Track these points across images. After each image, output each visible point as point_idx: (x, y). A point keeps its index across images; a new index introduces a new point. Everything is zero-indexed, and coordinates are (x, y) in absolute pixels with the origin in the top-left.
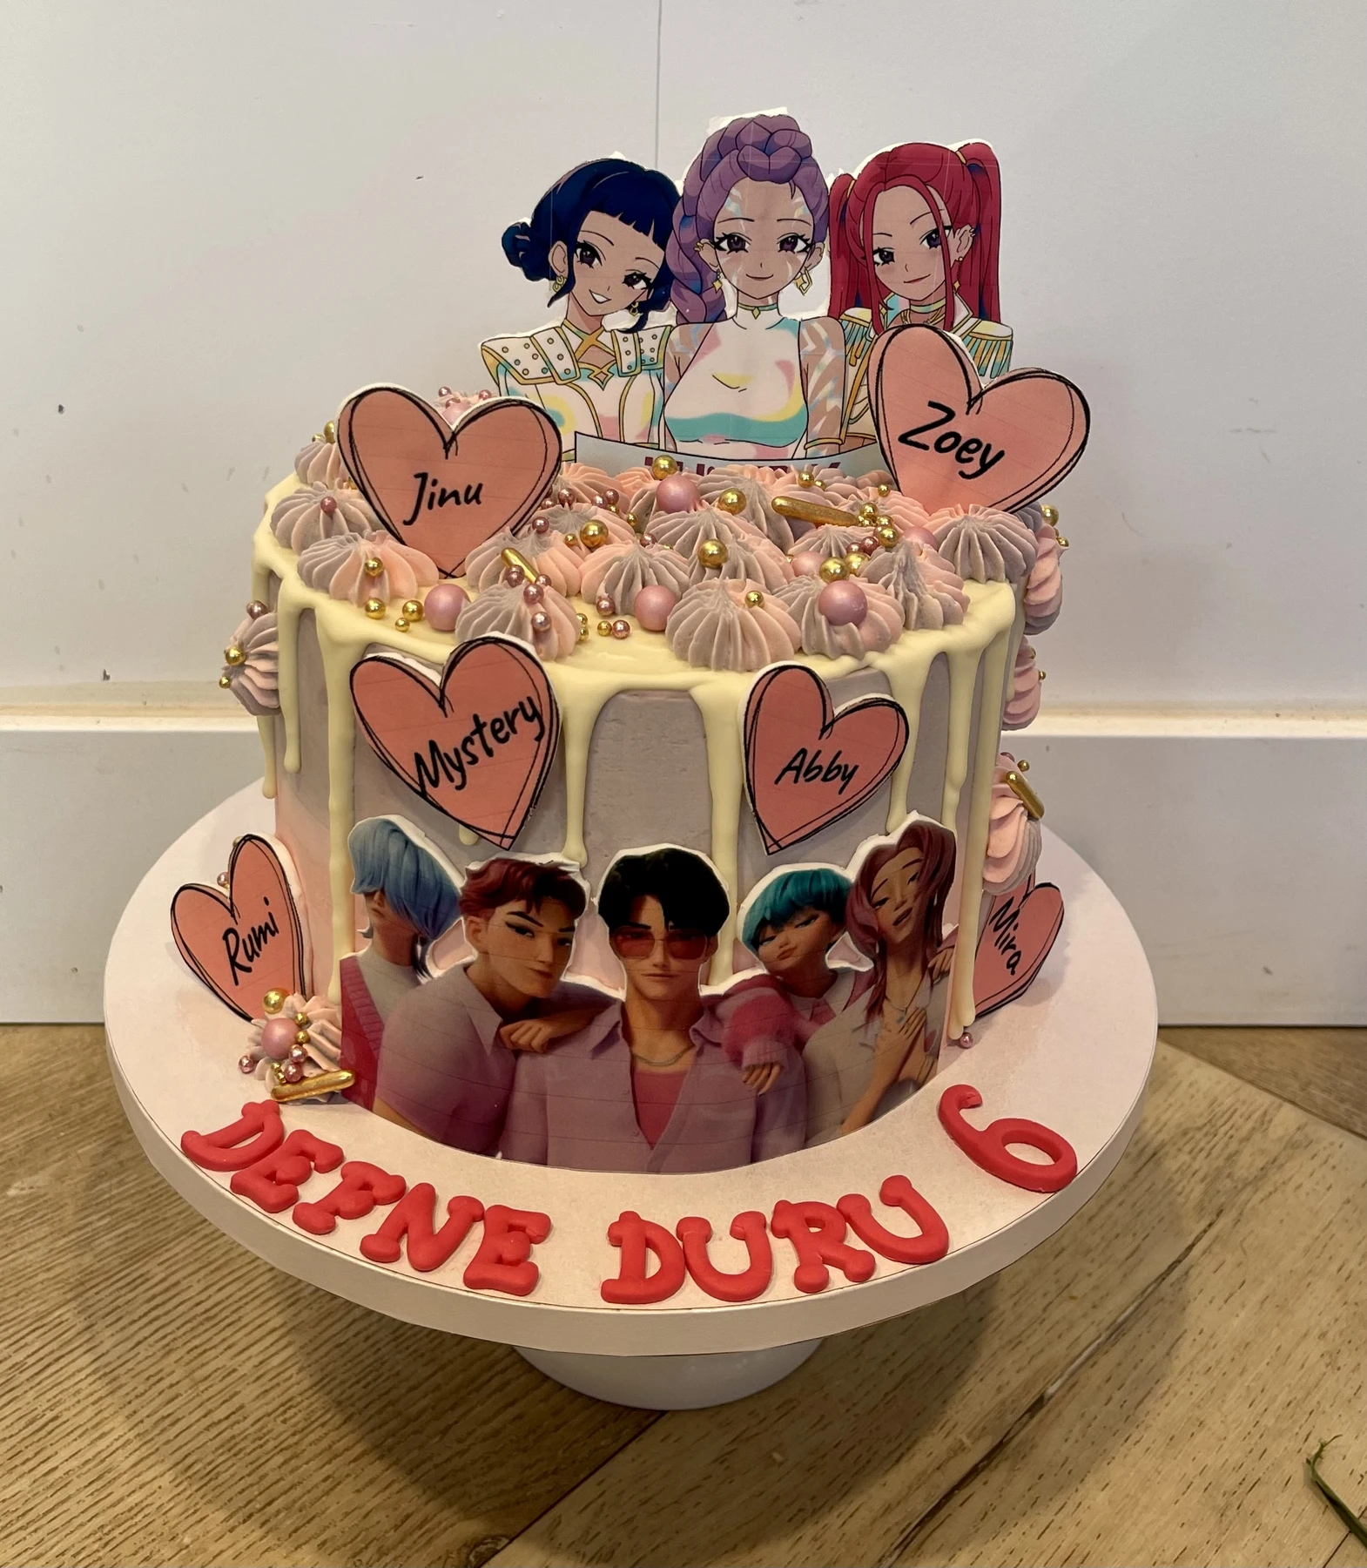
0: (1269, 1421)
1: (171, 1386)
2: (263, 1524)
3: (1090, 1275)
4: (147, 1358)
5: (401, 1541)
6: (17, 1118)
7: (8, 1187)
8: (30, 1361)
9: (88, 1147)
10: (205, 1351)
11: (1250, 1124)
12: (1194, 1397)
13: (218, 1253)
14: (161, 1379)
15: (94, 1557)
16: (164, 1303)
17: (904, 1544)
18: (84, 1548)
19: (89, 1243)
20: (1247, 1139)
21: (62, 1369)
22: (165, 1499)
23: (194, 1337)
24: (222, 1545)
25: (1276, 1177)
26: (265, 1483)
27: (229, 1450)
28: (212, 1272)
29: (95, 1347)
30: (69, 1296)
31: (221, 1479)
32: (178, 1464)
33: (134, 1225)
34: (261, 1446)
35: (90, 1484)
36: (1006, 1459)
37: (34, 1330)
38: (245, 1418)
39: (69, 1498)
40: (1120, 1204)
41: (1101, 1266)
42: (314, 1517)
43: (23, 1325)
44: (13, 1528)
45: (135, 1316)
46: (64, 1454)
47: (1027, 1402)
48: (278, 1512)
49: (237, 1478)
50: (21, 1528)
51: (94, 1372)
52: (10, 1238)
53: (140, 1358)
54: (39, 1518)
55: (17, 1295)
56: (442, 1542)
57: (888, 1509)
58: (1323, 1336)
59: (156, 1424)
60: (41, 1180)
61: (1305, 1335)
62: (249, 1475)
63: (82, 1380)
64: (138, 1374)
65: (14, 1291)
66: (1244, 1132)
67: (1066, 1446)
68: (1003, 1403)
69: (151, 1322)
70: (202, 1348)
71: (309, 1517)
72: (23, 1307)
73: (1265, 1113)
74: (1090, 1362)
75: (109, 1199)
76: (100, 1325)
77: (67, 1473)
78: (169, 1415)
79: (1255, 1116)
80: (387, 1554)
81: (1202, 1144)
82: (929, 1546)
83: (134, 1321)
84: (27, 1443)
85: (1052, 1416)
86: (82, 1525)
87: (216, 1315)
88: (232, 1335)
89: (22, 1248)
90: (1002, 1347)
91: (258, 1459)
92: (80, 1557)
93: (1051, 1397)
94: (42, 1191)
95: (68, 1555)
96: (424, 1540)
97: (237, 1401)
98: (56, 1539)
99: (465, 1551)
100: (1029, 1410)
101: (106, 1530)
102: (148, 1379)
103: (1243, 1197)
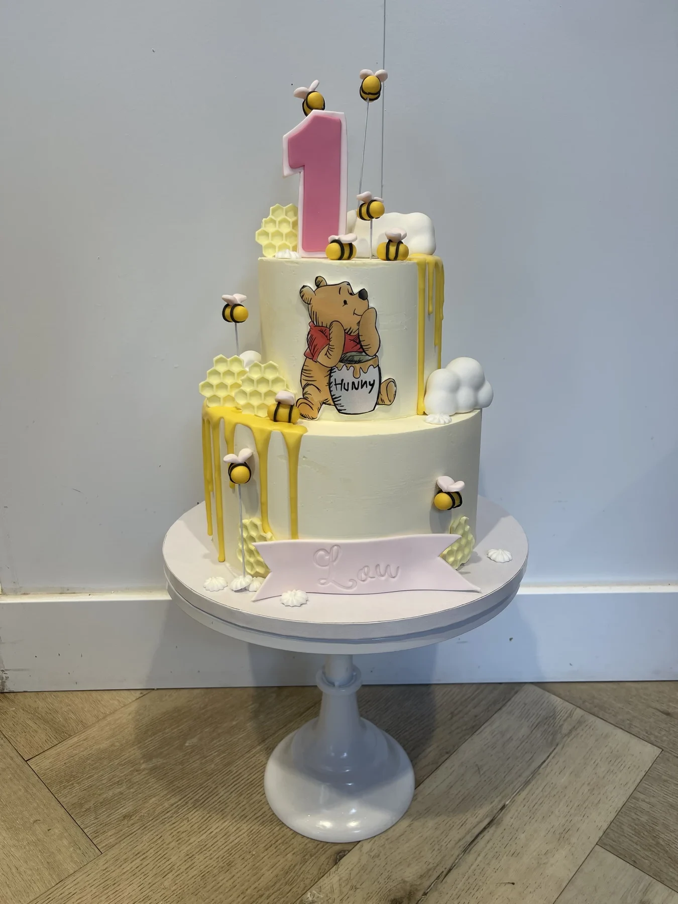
0: (572, 811)
1: (243, 806)
2: (275, 848)
3: (518, 766)
4: (235, 797)
5: (317, 852)
6: (185, 720)
7: (185, 743)
8: (200, 798)
9: (207, 730)
10: (252, 794)
11: (566, 715)
12: (550, 805)
13: (251, 764)
14: (240, 804)
15: (228, 858)
16: (237, 780)
17: (465, 851)
18: (224, 856)
19: (213, 761)
20: (565, 720)
21: (210, 801)
22: (246, 840)
23: (249, 790)
24: (264, 855)
25: (574, 733)
26: (275, 835)
27: (263, 825)
28: (251, 769)
29: (219, 794)
30: (209, 778)
31: (262, 834)
32: (248, 830)
33: (225, 754)
34: (272, 824)
35: (224, 836)
36: (494, 824)
37: (201, 788)
38: (266, 815)
39: (218, 841)
40: (527, 742)
41: (521, 763)
42: (290, 846)
43: (196, 787)
44: (203, 850)
45: (229, 784)
46: (214, 827)
47: (500, 806)
48: (280, 844)
49: (266, 834)
50: (205, 850)
51: (220, 801)
52: (188, 759)
53: (233, 797)
54: (210, 847)
55: (193, 777)
56: (329, 853)
57: (460, 840)
58: (589, 784)
59: (240, 818)
60: (195, 740)
61: (584, 784)
62: (270, 833)
63: (216, 804)
64: (233, 802)
65: (192, 777)
66: (565, 718)
67: (512, 820)
68: (493, 807)
69: (235, 785)
70: (250, 794)
71: (290, 845)
72: (195, 781)
73: (571, 711)
74: (518, 794)
75: (217, 746)
76: (220, 787)
77: (216, 833)
78: (244, 815)
79: (568, 712)
80: (313, 856)
81: (552, 721)
82: (472, 851)
83: (229, 786)
84: (202, 824)
85: (507, 811)
86: (223, 849)
87: (254, 783)
88: (260, 789)
89: (193, 762)
90: (492, 789)
91: (272, 828)
92: (223, 859)
93: (507, 805)
94: (196, 744)
95: (220, 858)
96: (323, 852)
97: (263, 810)
98: (214, 854)
99: (336, 855)
100: (500, 809)
101: (230, 850)
102: (236, 803)
103: (565, 739)
